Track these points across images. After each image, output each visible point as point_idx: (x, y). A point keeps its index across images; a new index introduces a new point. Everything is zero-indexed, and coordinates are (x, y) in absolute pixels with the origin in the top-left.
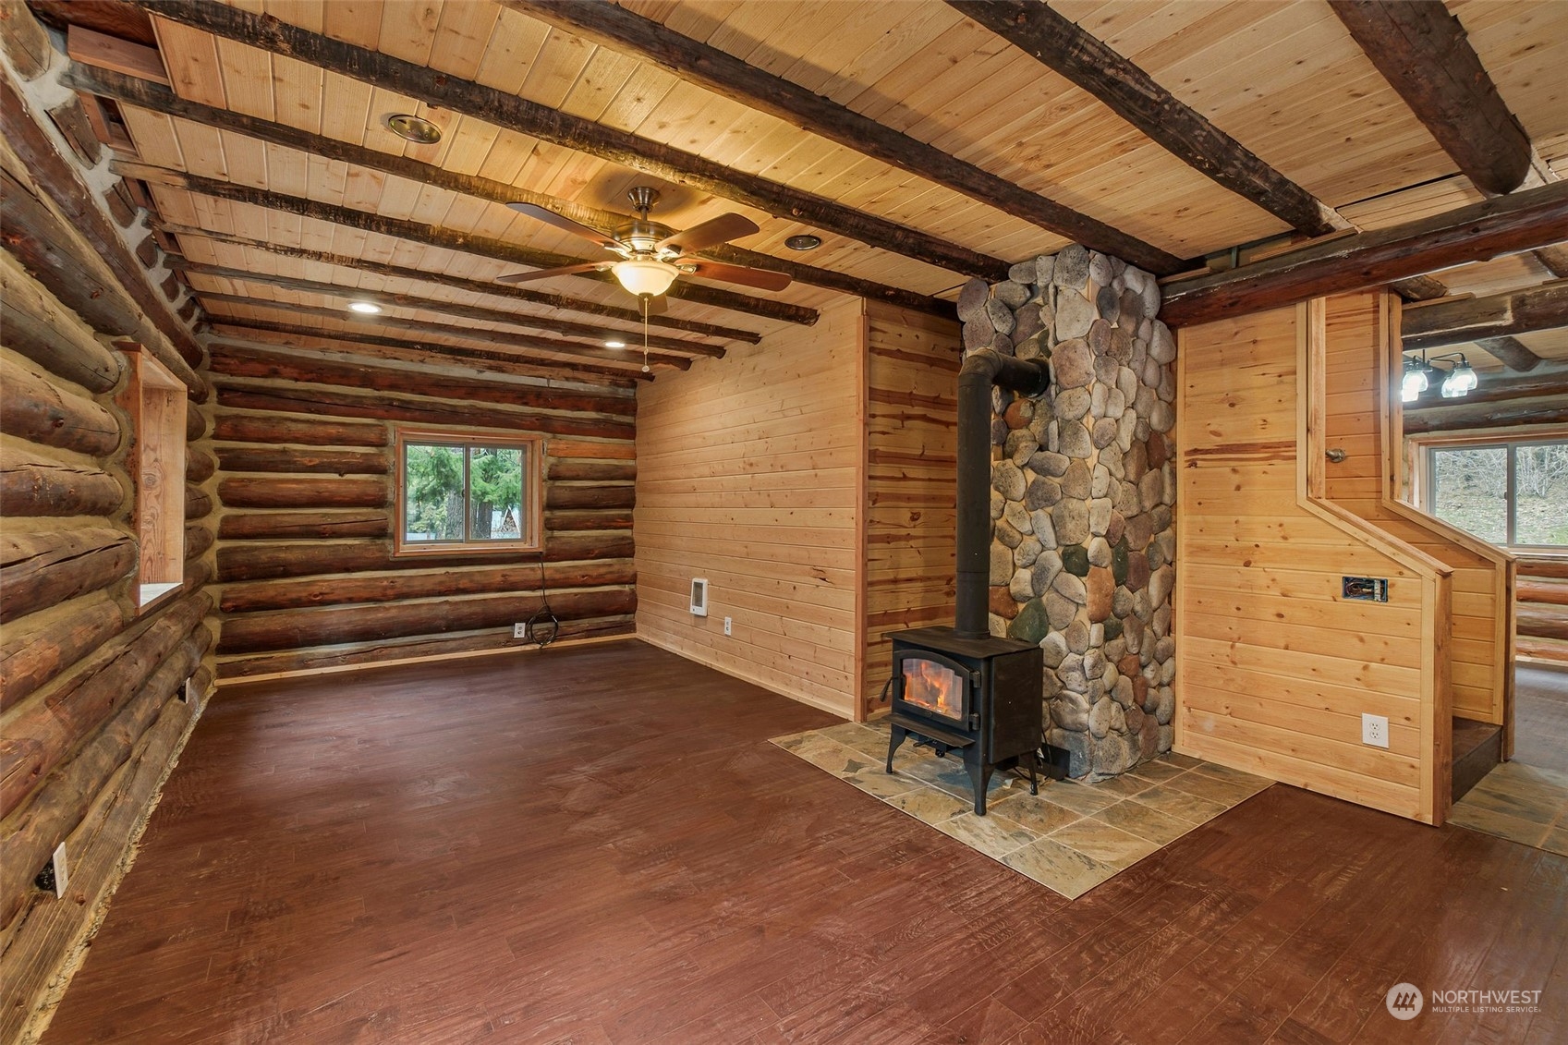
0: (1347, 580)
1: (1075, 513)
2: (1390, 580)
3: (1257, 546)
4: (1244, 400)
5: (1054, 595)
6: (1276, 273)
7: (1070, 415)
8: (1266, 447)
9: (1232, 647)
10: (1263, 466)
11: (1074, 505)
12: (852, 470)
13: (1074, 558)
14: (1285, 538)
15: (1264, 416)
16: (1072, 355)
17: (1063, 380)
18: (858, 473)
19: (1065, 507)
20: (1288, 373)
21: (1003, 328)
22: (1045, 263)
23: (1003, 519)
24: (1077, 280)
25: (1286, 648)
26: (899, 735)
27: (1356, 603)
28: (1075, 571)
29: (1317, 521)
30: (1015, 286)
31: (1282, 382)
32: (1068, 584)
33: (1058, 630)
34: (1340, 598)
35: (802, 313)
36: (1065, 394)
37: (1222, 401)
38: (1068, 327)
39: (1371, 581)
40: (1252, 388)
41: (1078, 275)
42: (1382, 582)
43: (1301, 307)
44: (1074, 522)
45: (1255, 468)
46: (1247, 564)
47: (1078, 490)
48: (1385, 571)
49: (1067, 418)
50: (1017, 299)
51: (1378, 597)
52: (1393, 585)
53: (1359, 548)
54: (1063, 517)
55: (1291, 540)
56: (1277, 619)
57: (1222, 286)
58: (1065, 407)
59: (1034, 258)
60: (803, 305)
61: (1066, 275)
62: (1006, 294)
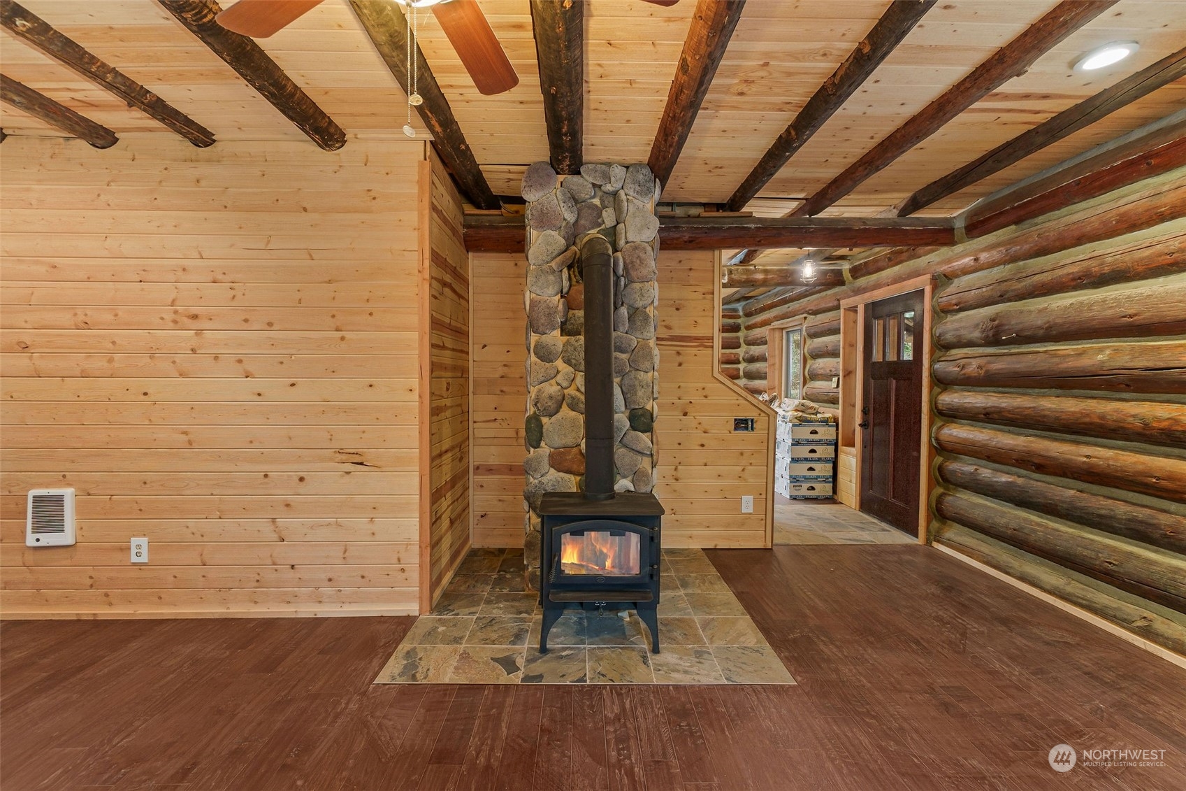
0: (735, 420)
1: (644, 383)
2: (755, 419)
3: (691, 402)
4: (684, 307)
5: (623, 450)
6: (718, 228)
7: (639, 304)
8: (697, 338)
9: (676, 469)
10: (694, 351)
11: (641, 375)
12: (415, 335)
13: (642, 419)
14: (706, 397)
15: (696, 319)
16: (642, 255)
17: (633, 274)
18: (421, 339)
19: (636, 378)
20: (708, 293)
21: (570, 217)
22: (618, 172)
23: (573, 386)
24: (646, 194)
25: (706, 465)
26: (552, 611)
27: (741, 434)
28: (642, 429)
29: (722, 386)
30: (585, 183)
31: (704, 298)
32: (637, 439)
33: (625, 477)
34: (733, 432)
35: (332, 130)
36: (637, 286)
37: (671, 306)
38: (640, 231)
39: (746, 420)
40: (689, 300)
41: (648, 192)
42: (752, 420)
43: (717, 252)
44: (643, 390)
45: (690, 351)
46: (685, 414)
47: (647, 365)
48: (754, 414)
49: (636, 306)
50: (583, 195)
51: (750, 429)
52: (756, 421)
53: (742, 401)
54: (634, 386)
55: (709, 398)
56: (701, 448)
57: (688, 228)
58: (637, 296)
59: (609, 164)
60: (336, 120)
61: (638, 188)
62: (575, 188)
